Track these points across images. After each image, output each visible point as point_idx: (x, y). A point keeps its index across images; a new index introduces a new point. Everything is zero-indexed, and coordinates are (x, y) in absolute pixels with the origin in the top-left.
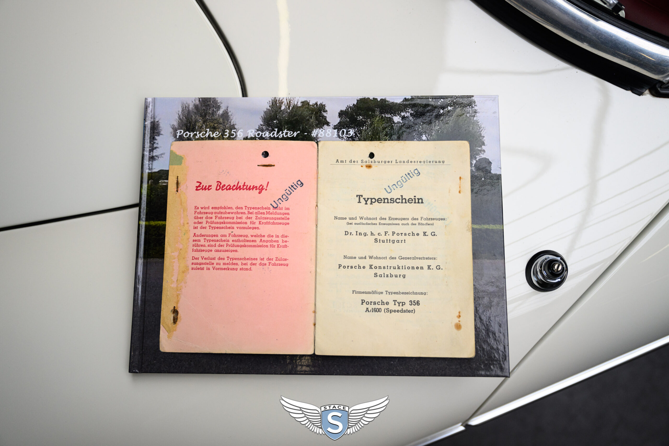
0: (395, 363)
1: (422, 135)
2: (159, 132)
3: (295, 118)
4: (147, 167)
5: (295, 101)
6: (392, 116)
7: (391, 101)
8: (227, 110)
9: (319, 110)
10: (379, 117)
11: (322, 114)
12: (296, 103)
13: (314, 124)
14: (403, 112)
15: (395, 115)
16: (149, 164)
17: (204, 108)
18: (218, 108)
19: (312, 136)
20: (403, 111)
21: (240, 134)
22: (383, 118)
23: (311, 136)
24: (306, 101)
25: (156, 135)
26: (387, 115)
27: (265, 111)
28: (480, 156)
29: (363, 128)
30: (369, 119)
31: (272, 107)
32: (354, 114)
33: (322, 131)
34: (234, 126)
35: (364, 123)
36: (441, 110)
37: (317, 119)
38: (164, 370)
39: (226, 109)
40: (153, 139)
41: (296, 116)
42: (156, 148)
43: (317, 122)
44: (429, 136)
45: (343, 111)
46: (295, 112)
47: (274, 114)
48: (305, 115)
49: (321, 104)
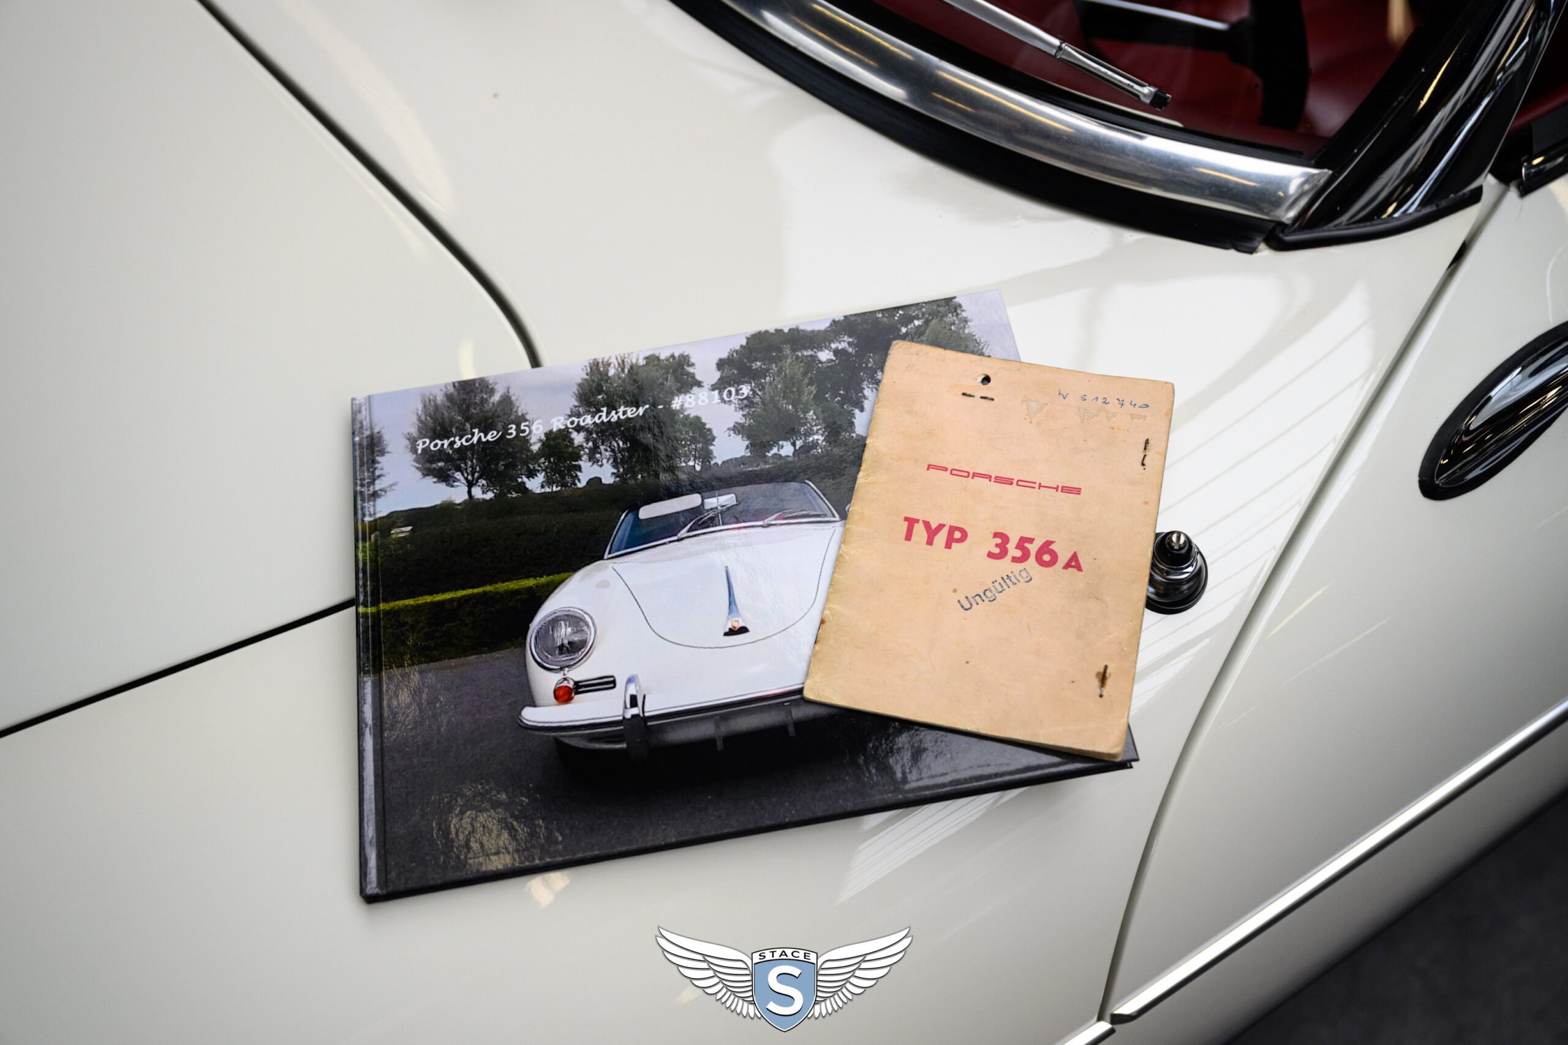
2: (384, 449)
3: (637, 385)
4: (366, 513)
5: (632, 358)
6: (815, 352)
7: (809, 328)
8: (508, 392)
9: (680, 366)
10: (792, 357)
12: (634, 361)
13: (673, 388)
14: (834, 343)
15: (819, 349)
16: (369, 507)
17: (464, 397)
18: (491, 393)
19: (674, 408)
20: (834, 340)
21: (538, 428)
22: (800, 358)
23: (670, 408)
24: (653, 355)
25: (378, 455)
26: (805, 353)
27: (580, 384)
29: (765, 380)
30: (774, 365)
31: (592, 375)
32: (745, 361)
34: (525, 417)
35: (765, 372)
36: (903, 328)
37: (677, 380)
39: (505, 391)
40: (371, 464)
41: (639, 381)
42: (379, 476)
43: (679, 385)
45: (723, 359)
46: (636, 375)
47: (596, 385)
48: (655, 377)
49: (681, 355)
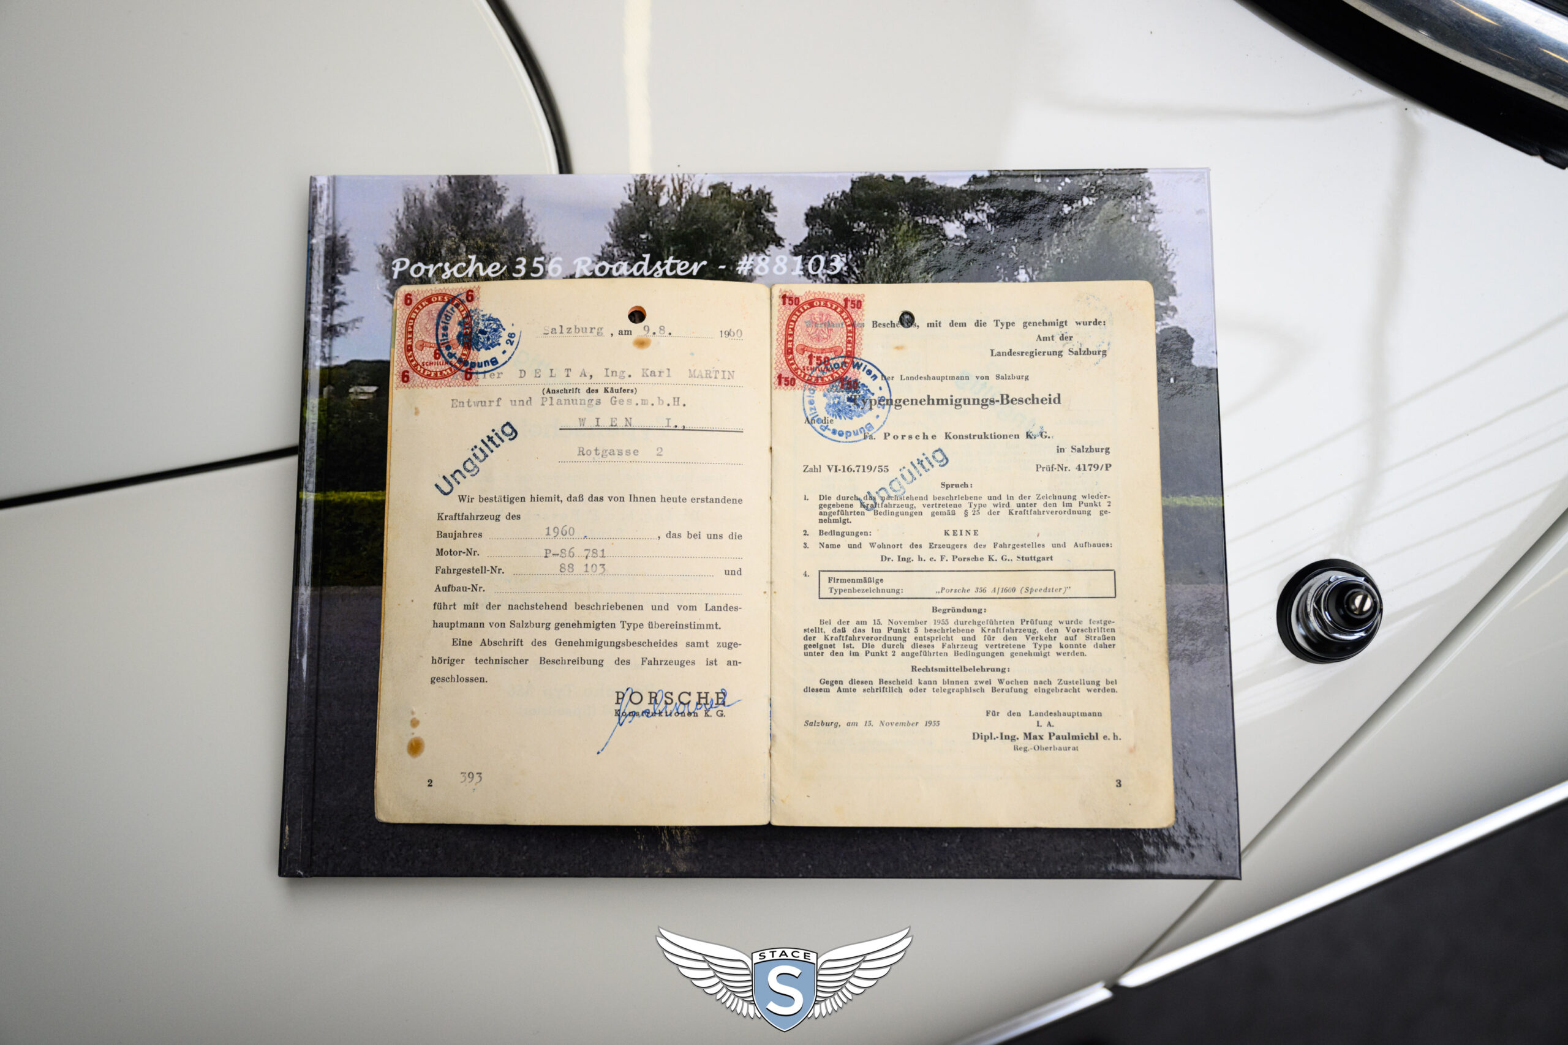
0: (954, 846)
1: (1017, 269)
2: (349, 263)
3: (695, 227)
4: (319, 354)
5: (693, 184)
6: (941, 221)
7: (939, 183)
8: (522, 206)
9: (756, 208)
10: (909, 223)
11: (764, 217)
12: (696, 189)
13: (743, 241)
14: (969, 212)
15: (948, 218)
16: (323, 347)
17: (462, 202)
18: (498, 202)
19: (739, 273)
20: (970, 207)
21: (554, 267)
22: (919, 226)
23: (735, 272)
24: (723, 184)
25: (339, 272)
26: (927, 219)
27: (619, 210)
28: (1164, 322)
29: (867, 252)
30: (883, 230)
31: (636, 200)
33: (764, 259)
34: (540, 248)
35: (869, 239)
36: (1065, 206)
37: (750, 229)
38: (368, 869)
39: (518, 204)
40: (331, 281)
41: (699, 222)
42: (340, 304)
43: (751, 237)
44: (1036, 273)
45: (815, 209)
46: (695, 211)
47: (640, 217)
48: (721, 219)
49: (760, 192)
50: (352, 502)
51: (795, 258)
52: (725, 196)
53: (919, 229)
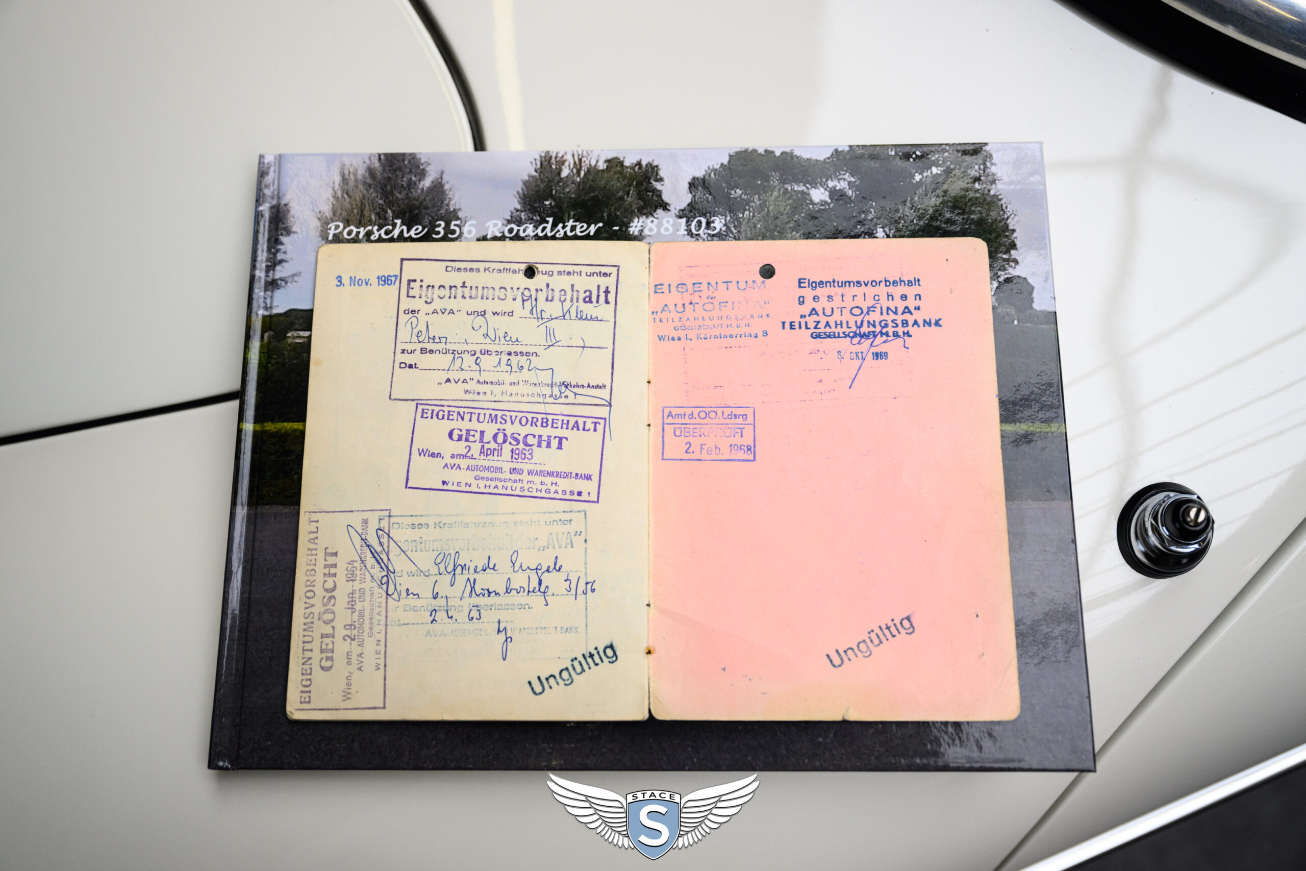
1: (875, 228)
2: (289, 226)
3: (592, 194)
4: (262, 305)
5: (591, 158)
6: (808, 188)
7: (805, 155)
8: (441, 178)
9: (646, 177)
10: (779, 190)
11: (653, 186)
12: (593, 163)
13: (634, 206)
14: (832, 181)
15: (814, 185)
16: (265, 298)
17: (390, 175)
18: (421, 175)
19: (631, 233)
20: (833, 176)
21: (470, 230)
22: (789, 192)
23: (627, 232)
24: (617, 158)
25: (282, 234)
26: (796, 187)
27: (526, 181)
29: (743, 215)
30: (757, 196)
31: (541, 172)
32: (724, 185)
33: (652, 221)
34: (457, 213)
35: (745, 204)
36: (917, 174)
37: (640, 196)
38: (289, 763)
39: (438, 176)
40: (274, 242)
41: (595, 190)
42: (281, 261)
43: (642, 203)
44: (892, 231)
45: (698, 179)
46: (593, 181)
47: (544, 186)
48: (615, 188)
49: (649, 165)
50: (286, 431)
51: (680, 220)
52: (618, 168)
53: (788, 195)
